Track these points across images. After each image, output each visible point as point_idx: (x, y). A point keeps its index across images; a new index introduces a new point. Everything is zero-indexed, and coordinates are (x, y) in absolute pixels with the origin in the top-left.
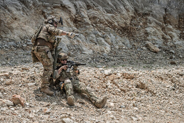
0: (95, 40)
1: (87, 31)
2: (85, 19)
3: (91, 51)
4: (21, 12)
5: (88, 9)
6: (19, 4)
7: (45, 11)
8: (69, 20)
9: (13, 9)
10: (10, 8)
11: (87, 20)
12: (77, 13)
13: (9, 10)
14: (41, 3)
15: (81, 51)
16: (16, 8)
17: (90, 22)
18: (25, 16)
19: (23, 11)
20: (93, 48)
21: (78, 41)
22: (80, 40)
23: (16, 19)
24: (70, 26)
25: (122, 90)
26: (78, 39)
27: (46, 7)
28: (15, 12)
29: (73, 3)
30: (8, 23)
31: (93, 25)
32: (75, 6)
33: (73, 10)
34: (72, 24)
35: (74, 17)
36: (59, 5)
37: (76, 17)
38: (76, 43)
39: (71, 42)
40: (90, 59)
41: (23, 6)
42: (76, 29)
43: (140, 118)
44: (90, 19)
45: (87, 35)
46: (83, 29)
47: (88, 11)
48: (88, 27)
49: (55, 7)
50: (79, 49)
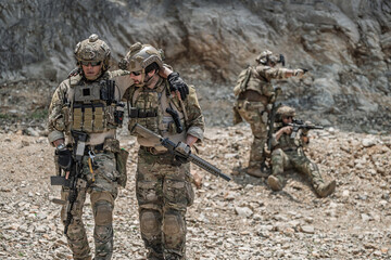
0: (385, 86)
1: (374, 71)
2: (373, 51)
3: (376, 105)
4: (266, 40)
5: (383, 33)
6: (263, 27)
7: (306, 37)
8: (345, 53)
9: (252, 35)
10: (247, 33)
11: (377, 52)
12: (362, 40)
13: (245, 38)
14: (301, 24)
15: (357, 105)
16: (259, 34)
17: (381, 56)
18: (272, 45)
19: (270, 37)
20: (379, 100)
21: (354, 89)
22: (359, 88)
23: (254, 51)
24: (346, 63)
25: (378, 172)
26: (355, 85)
27: (307, 30)
28: (254, 39)
29: (356, 23)
30: (241, 59)
31: (386, 61)
32: (360, 28)
33: (354, 35)
34: (349, 59)
35: (354, 47)
36: (331, 27)
37: (358, 48)
38: (349, 90)
39: (343, 90)
40: (365, 119)
41: (271, 29)
42: (355, 67)
43: (377, 217)
44: (383, 50)
45: (373, 77)
46: (369, 67)
47: (382, 36)
48: (376, 63)
49: (323, 31)
50: (353, 101)
